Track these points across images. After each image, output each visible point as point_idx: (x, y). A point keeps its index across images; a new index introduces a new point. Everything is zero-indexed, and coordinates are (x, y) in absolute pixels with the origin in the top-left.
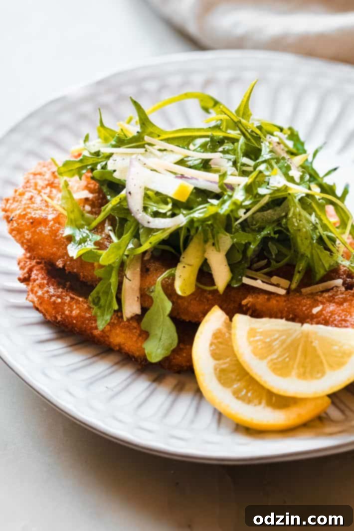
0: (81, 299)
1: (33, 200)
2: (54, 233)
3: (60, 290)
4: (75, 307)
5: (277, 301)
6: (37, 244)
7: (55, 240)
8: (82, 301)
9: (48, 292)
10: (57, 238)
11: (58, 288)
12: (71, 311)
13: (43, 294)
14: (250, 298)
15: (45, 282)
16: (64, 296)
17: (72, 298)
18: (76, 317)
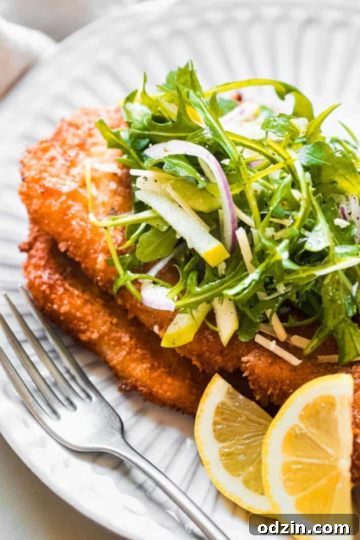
0: (76, 292)
1: (54, 162)
2: (65, 210)
3: (57, 276)
4: (66, 302)
5: (281, 368)
6: (42, 217)
7: (62, 219)
8: (78, 296)
9: (40, 277)
10: (66, 217)
11: (55, 273)
12: (60, 306)
13: (35, 278)
14: (251, 356)
15: (42, 263)
16: (58, 285)
17: (66, 290)
18: (65, 314)
